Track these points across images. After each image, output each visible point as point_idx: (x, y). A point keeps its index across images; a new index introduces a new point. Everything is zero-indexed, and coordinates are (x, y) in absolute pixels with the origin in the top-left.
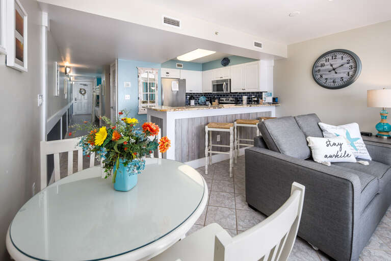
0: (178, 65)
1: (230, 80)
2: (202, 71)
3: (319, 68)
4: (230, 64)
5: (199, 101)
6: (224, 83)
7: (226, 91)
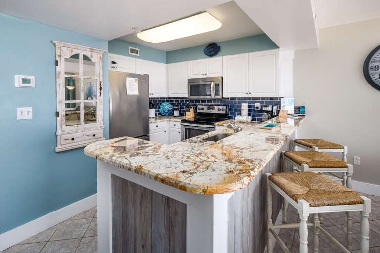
0: (132, 51)
1: (222, 77)
2: (167, 63)
3: (375, 64)
4: (219, 53)
5: (161, 110)
6: (212, 83)
7: (216, 95)
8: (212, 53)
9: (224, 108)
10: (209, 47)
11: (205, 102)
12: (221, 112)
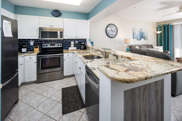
1: (63, 29)
6: (58, 31)
7: (60, 38)
8: (57, 15)
9: (61, 44)
10: (54, 12)
11: (47, 41)
12: (59, 46)
